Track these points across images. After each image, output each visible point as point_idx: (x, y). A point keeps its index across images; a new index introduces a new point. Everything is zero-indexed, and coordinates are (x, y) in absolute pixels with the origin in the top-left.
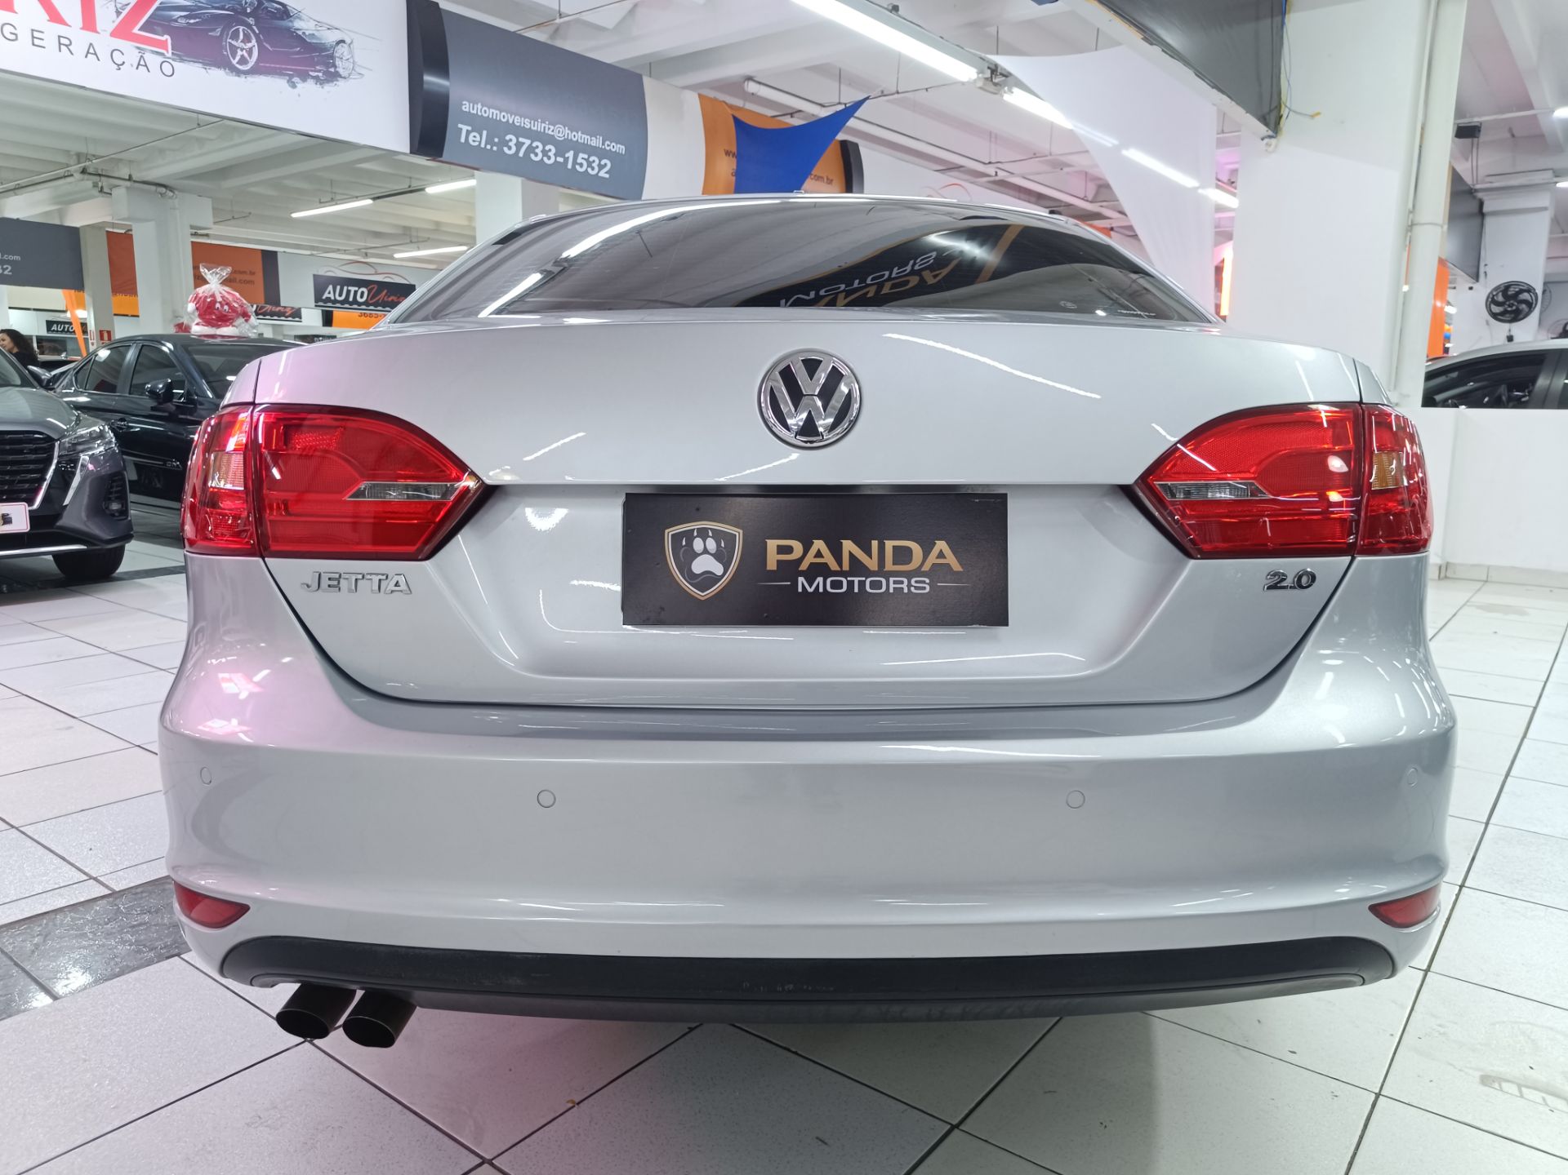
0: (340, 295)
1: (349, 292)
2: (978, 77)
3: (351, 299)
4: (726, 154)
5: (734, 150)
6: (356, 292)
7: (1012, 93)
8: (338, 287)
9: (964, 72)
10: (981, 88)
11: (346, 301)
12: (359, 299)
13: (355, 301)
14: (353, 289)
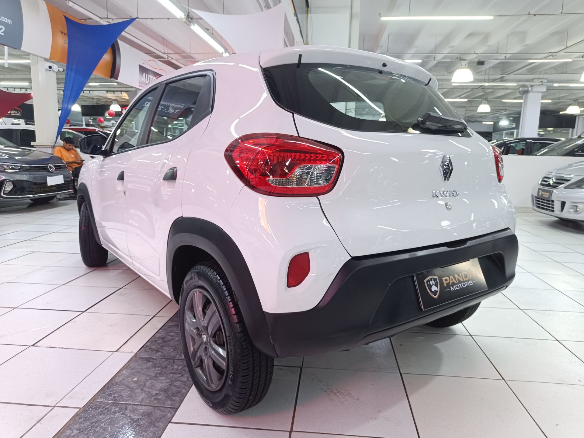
2: (184, 18)
4: (61, 33)
5: (66, 32)
7: (194, 26)
9: (180, 14)
10: (184, 22)
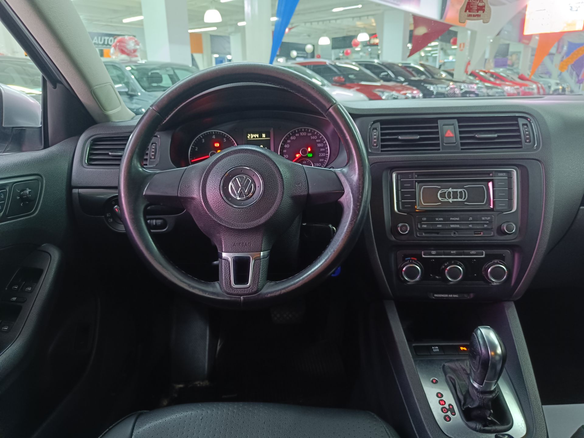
0: (101, 40)
1: (104, 40)
3: (106, 43)
6: (108, 40)
8: (100, 38)
11: (104, 44)
12: (110, 43)
13: (108, 44)
14: (107, 38)
